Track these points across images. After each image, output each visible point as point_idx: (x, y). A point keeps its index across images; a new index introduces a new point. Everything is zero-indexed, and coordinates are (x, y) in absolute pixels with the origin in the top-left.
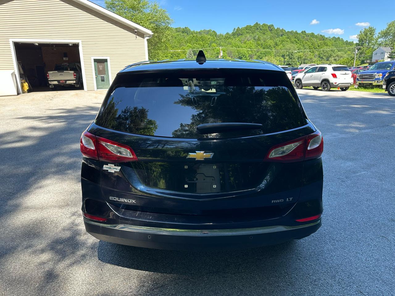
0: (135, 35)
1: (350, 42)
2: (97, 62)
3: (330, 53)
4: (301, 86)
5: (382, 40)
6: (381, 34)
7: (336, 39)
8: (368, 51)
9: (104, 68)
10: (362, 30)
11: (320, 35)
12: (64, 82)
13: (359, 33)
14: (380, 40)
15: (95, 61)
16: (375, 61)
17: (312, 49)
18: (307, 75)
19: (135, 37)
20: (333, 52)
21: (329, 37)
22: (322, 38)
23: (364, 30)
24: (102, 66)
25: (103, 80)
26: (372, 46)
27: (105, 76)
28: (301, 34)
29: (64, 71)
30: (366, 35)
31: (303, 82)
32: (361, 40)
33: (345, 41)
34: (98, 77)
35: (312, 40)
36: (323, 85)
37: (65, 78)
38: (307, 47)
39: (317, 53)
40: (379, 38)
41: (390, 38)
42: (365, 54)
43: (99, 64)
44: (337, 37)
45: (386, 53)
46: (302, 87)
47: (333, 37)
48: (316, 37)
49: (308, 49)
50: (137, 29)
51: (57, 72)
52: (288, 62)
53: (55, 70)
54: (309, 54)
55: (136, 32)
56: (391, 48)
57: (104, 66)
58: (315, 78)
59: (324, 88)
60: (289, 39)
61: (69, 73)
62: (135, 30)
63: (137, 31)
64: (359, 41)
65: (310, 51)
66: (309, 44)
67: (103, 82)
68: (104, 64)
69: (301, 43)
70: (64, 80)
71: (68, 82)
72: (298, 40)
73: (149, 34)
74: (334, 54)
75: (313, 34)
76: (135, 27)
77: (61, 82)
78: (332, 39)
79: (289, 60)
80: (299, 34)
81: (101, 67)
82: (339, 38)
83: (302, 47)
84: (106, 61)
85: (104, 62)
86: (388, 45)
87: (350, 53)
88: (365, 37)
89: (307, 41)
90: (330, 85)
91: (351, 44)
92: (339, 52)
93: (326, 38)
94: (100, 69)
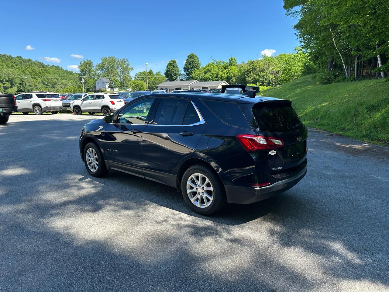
1: (69, 72)
3: (54, 80)
4: (80, 112)
5: (100, 72)
6: (98, 67)
7: (56, 68)
8: (90, 81)
10: (82, 62)
11: (39, 62)
13: (80, 64)
14: (98, 72)
16: (99, 90)
17: (33, 75)
18: (85, 102)
20: (58, 80)
21: (49, 65)
22: (41, 65)
23: (83, 62)
26: (92, 77)
28: (17, 59)
30: (86, 66)
31: (82, 109)
32: (82, 71)
33: (65, 70)
35: (32, 67)
36: (104, 111)
38: (28, 73)
39: (40, 80)
40: (97, 70)
41: (105, 71)
42: (89, 83)
44: (56, 66)
45: (106, 83)
46: (82, 113)
47: (52, 65)
48: (35, 63)
49: (29, 75)
52: (19, 88)
54: (32, 81)
56: (109, 80)
58: (95, 105)
59: (105, 113)
60: (4, 63)
64: (81, 71)
65: (32, 78)
66: (29, 70)
69: (20, 69)
72: (16, 65)
74: (58, 82)
75: (30, 60)
78: (51, 67)
79: (20, 86)
80: (15, 58)
82: (58, 67)
83: (22, 73)
86: (106, 77)
87: (73, 82)
88: (86, 68)
89: (26, 67)
90: (110, 110)
91: (71, 73)
92: (63, 80)
93: (46, 66)
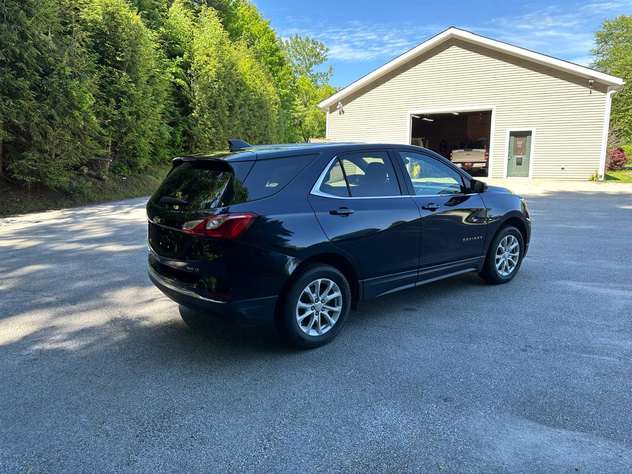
0: (590, 90)
2: (515, 137)
9: (524, 145)
12: (471, 164)
15: (513, 134)
19: (589, 92)
24: (522, 142)
25: (519, 163)
27: (524, 157)
29: (473, 150)
34: (513, 159)
37: (473, 159)
43: (518, 139)
50: (593, 78)
51: (463, 150)
53: (461, 148)
55: (591, 83)
57: (526, 142)
61: (479, 152)
62: (590, 81)
63: (593, 81)
67: (518, 166)
68: (526, 140)
70: (470, 162)
71: (475, 165)
73: (617, 85)
76: (590, 76)
77: (466, 164)
81: (520, 142)
84: (529, 133)
85: (525, 136)
94: (518, 146)
